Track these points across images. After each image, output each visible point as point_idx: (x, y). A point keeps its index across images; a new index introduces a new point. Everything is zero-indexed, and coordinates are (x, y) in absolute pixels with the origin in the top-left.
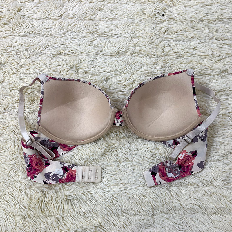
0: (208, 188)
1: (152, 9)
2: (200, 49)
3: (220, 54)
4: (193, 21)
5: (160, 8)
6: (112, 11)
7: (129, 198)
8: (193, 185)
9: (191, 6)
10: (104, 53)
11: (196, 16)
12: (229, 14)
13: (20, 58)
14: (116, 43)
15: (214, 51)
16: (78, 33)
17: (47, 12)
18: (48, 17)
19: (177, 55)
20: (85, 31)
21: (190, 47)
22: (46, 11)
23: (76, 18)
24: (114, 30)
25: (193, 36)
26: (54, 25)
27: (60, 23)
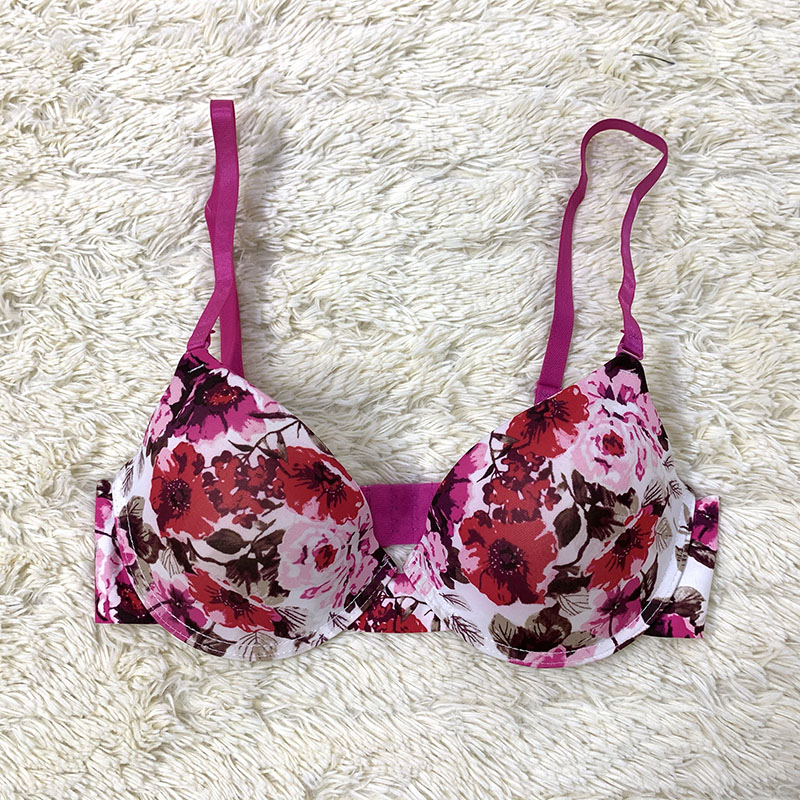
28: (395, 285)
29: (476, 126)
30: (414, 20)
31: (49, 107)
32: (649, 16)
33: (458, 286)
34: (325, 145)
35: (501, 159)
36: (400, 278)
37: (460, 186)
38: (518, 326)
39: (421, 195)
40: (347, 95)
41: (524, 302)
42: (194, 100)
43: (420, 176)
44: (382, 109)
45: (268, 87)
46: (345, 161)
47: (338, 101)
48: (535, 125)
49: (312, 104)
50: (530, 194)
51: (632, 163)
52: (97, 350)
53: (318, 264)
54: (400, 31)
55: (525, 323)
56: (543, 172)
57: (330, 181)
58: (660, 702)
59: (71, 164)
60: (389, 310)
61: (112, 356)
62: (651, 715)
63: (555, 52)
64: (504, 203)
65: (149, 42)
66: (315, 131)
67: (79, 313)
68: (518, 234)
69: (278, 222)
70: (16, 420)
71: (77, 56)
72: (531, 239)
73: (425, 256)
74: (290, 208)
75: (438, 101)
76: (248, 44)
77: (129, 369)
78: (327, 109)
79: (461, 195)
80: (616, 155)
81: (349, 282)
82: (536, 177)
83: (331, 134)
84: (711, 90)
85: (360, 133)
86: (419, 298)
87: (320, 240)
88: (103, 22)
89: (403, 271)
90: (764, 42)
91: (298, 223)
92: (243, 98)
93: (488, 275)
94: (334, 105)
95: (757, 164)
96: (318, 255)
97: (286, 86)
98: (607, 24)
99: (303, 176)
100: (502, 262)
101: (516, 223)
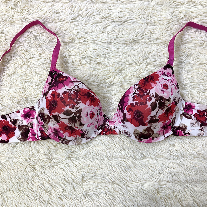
28: (107, 53)
29: (130, 11)
31: (18, 2)
33: (124, 54)
34: (90, 15)
35: (136, 20)
36: (108, 51)
37: (125, 27)
38: (139, 65)
39: (115, 29)
40: (96, 2)
41: (140, 58)
42: (56, 2)
43: (115, 24)
44: (105, 6)
46: (95, 19)
47: (94, 4)
48: (145, 12)
49: (87, 4)
50: (143, 30)
51: (170, 23)
52: (30, 67)
53: (87, 46)
55: (140, 64)
56: (147, 24)
57: (91, 25)
58: (169, 159)
59: (24, 18)
60: (105, 59)
61: (34, 69)
62: (167, 163)
64: (136, 32)
66: (88, 11)
67: (26, 57)
68: (139, 40)
69: (78, 35)
70: (10, 84)
72: (143, 42)
73: (115, 45)
74: (81, 31)
75: (120, 4)
77: (38, 72)
78: (91, 6)
79: (125, 30)
80: (166, 20)
81: (95, 51)
82: (145, 25)
83: (92, 12)
84: (192, 4)
85: (99, 12)
86: (113, 56)
87: (88, 40)
89: (109, 49)
91: (83, 36)
92: (69, 2)
93: (131, 51)
94: (93, 5)
96: (87, 44)
99: (84, 23)
100: (135, 47)
101: (139, 37)
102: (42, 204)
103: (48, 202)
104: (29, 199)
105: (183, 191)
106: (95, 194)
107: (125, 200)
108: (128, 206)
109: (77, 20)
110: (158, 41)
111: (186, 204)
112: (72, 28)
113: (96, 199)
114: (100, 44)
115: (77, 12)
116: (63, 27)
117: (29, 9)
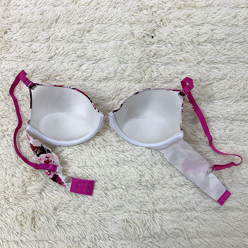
0: (190, 213)
1: (142, 31)
2: (189, 74)
3: (208, 78)
4: (183, 43)
5: (149, 29)
6: (101, 32)
7: (116, 223)
8: (177, 211)
9: (181, 27)
10: (92, 78)
11: (186, 37)
12: (220, 35)
13: (8, 84)
14: (104, 68)
15: (203, 75)
16: (66, 56)
17: (34, 35)
18: (35, 39)
19: (165, 80)
20: (74, 55)
21: (178, 71)
22: (33, 33)
23: (64, 40)
24: (102, 54)
25: (182, 59)
26: (42, 49)
27: (47, 47)
28: (82, 89)
29: (103, 51)
30: (90, 23)
32: (147, 24)
33: (97, 90)
34: (66, 54)
35: (109, 59)
37: (99, 65)
38: (112, 100)
39: (89, 67)
40: (72, 42)
41: (113, 94)
42: (34, 42)
43: (90, 62)
44: (81, 45)
45: (53, 39)
46: (71, 58)
47: (70, 43)
48: (118, 51)
49: (63, 44)
50: (116, 68)
51: (141, 61)
52: (8, 103)
54: (86, 26)
55: (113, 99)
56: (119, 63)
57: (67, 63)
58: (139, 190)
59: (3, 57)
61: (11, 105)
62: (137, 193)
63: (124, 33)
64: (109, 70)
65: (24, 27)
66: (64, 50)
67: (4, 95)
68: (112, 78)
69: (54, 73)
71: (6, 30)
72: (116, 79)
73: (90, 82)
74: (57, 69)
75: (95, 44)
76: (48, 28)
78: (67, 45)
79: (99, 68)
80: (137, 59)
82: (117, 64)
83: (68, 52)
84: (162, 43)
85: (75, 51)
86: (88, 92)
87: (64, 77)
88: (12, 22)
89: (84, 86)
90: (176, 31)
91: (58, 73)
92: (47, 42)
93: (105, 87)
94: (69, 44)
95: (172, 62)
96: (63, 81)
97: (57, 39)
98: (138, 26)
99: (60, 62)
100: (109, 84)
101: (112, 75)
102: (15, 236)
103: (21, 234)
104: (2, 232)
105: (152, 220)
106: (67, 225)
107: (96, 230)
108: (99, 235)
109: (54, 59)
110: (130, 78)
111: (154, 233)
112: (48, 66)
113: (68, 230)
114: (76, 81)
115: (54, 52)
116: (40, 65)
117: (8, 49)
